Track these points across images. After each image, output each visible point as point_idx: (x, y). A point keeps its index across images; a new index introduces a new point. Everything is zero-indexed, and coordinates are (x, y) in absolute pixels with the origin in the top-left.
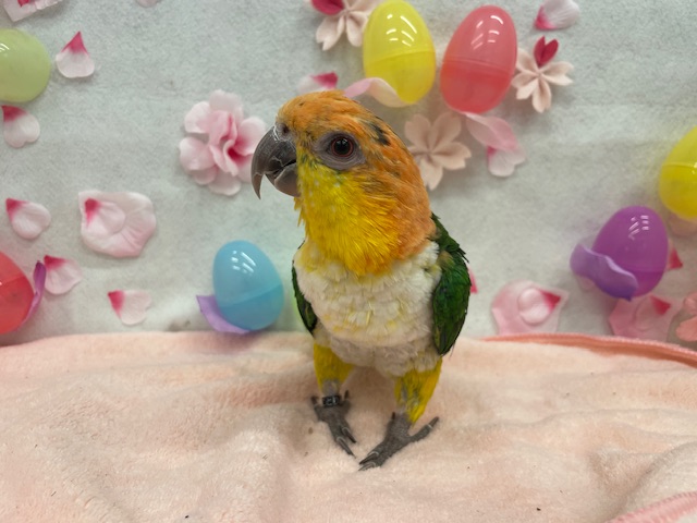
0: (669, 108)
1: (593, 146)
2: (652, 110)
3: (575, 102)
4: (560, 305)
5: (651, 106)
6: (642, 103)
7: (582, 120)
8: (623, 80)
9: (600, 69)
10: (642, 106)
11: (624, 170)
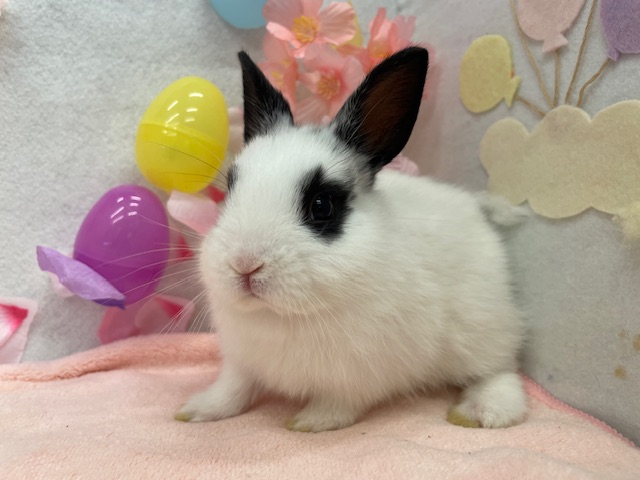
0: (154, 66)
1: (56, 107)
2: (133, 66)
3: (25, 48)
4: (28, 321)
5: (131, 61)
6: (119, 58)
7: (38, 74)
8: (91, 28)
9: (56, 10)
10: (119, 61)
11: (105, 140)
